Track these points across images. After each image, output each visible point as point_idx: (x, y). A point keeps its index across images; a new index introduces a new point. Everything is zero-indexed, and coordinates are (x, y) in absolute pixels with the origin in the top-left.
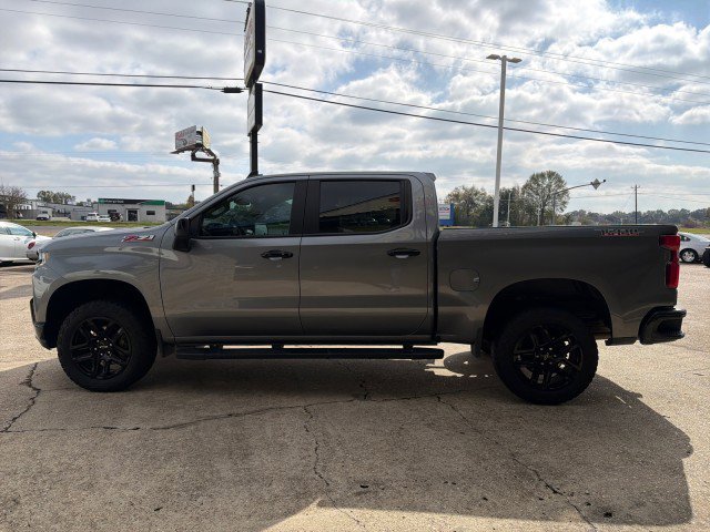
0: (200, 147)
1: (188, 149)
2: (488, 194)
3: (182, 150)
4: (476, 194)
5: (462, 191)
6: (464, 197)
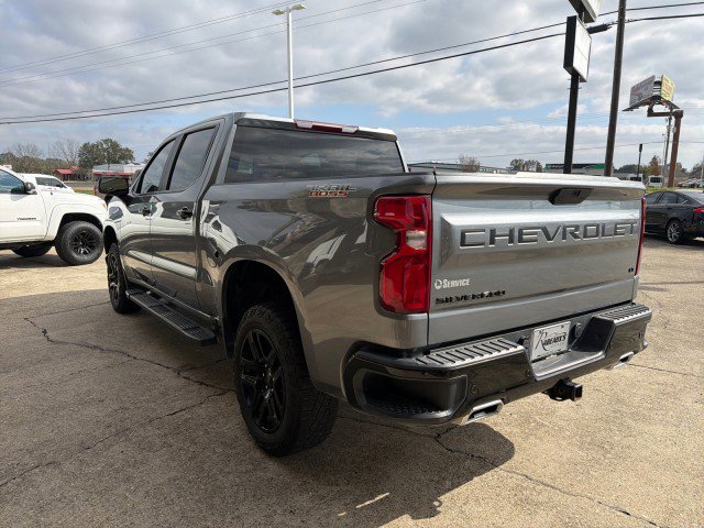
0: (657, 99)
1: (643, 104)
3: (636, 106)
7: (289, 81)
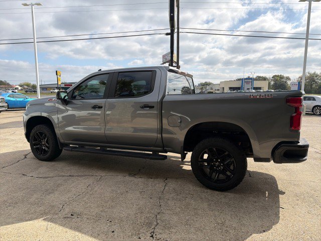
1: (167, 62)
4: (316, 76)
6: (309, 78)
7: (34, 38)
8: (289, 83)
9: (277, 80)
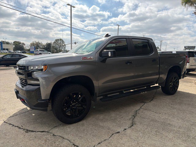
2: (43, 44)
4: (39, 44)
5: (35, 43)
6: (36, 44)
8: (25, 47)
9: (17, 45)
